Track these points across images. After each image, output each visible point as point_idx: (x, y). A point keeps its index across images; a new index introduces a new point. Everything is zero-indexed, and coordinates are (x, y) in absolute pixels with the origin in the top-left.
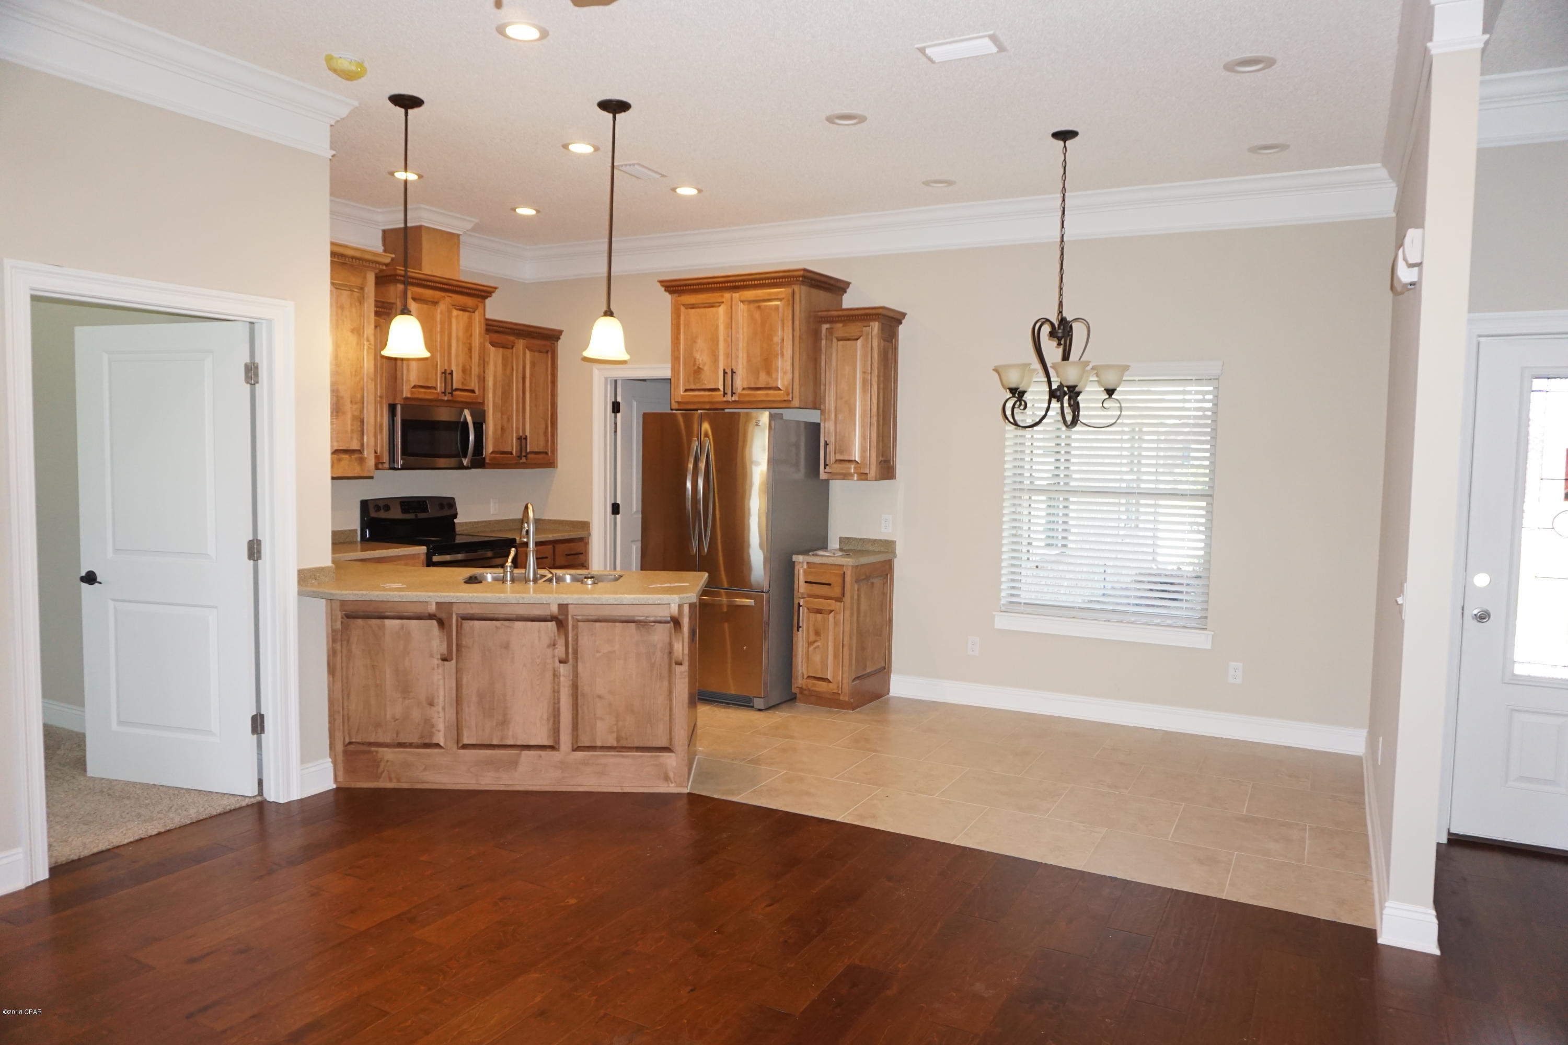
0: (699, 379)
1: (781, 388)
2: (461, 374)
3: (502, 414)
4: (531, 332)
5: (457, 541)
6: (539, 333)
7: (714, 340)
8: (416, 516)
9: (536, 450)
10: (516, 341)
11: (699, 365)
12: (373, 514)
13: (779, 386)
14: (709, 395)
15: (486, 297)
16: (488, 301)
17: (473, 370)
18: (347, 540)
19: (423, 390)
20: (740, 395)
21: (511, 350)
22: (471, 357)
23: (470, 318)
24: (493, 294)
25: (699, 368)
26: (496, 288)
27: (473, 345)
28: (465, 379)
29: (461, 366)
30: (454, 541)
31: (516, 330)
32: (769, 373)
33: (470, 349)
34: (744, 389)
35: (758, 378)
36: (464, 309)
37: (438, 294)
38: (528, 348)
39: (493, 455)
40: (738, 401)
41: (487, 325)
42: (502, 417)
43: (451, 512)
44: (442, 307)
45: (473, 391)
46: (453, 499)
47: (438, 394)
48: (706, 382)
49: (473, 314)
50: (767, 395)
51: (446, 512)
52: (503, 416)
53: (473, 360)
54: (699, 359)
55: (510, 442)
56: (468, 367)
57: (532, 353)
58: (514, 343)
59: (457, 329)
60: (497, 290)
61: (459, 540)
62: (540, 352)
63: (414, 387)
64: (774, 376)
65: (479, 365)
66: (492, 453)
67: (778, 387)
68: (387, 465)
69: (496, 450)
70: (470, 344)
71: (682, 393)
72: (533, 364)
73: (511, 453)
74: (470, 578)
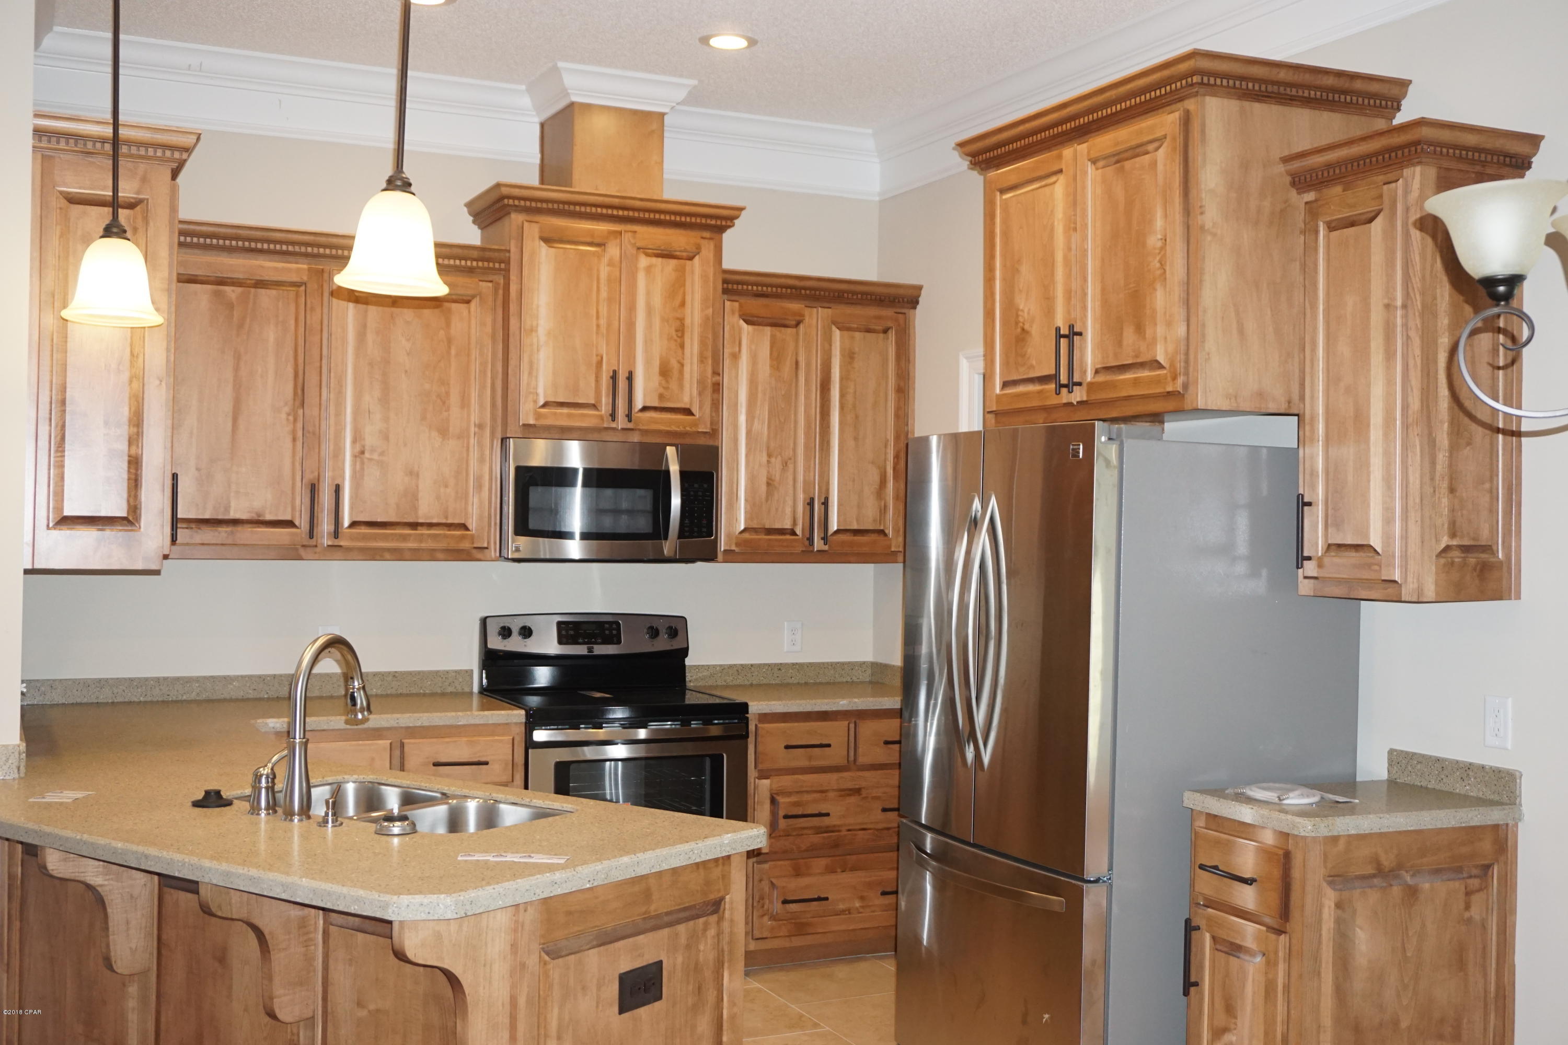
0: (1023, 356)
1: (1162, 362)
2: (656, 379)
3: (769, 456)
4: (844, 292)
5: (687, 702)
6: (863, 293)
7: (1048, 263)
8: (590, 650)
9: (855, 527)
10: (807, 312)
11: (1024, 324)
12: (496, 643)
13: (1161, 358)
14: (1040, 392)
15: (722, 229)
16: (727, 236)
17: (687, 369)
18: (450, 689)
19: (565, 411)
20: (1091, 385)
21: (794, 330)
22: (682, 346)
23: (681, 271)
24: (736, 221)
25: (1023, 329)
26: (741, 209)
27: (688, 321)
28: (666, 388)
29: (657, 363)
30: (684, 701)
31: (805, 289)
32: (1139, 329)
33: (681, 330)
34: (1097, 372)
35: (1120, 343)
36: (667, 255)
37: (602, 227)
38: (834, 323)
39: (746, 536)
40: (1086, 401)
41: (725, 281)
42: (769, 462)
43: (676, 645)
44: (613, 251)
45: (688, 412)
46: (683, 619)
47: (601, 417)
48: (1034, 363)
49: (688, 262)
50: (1136, 381)
51: (662, 644)
52: (773, 460)
53: (687, 351)
54: (1023, 311)
55: (788, 510)
56: (674, 363)
57: (845, 333)
58: (803, 316)
59: (648, 293)
60: (743, 213)
61: (691, 699)
62: (868, 331)
63: (546, 405)
64: (1149, 332)
65: (702, 359)
66: (745, 530)
67: (1157, 361)
68: (493, 552)
69: (755, 525)
70: (681, 320)
71: (998, 391)
72: (849, 357)
73: (793, 533)
74: (207, 793)
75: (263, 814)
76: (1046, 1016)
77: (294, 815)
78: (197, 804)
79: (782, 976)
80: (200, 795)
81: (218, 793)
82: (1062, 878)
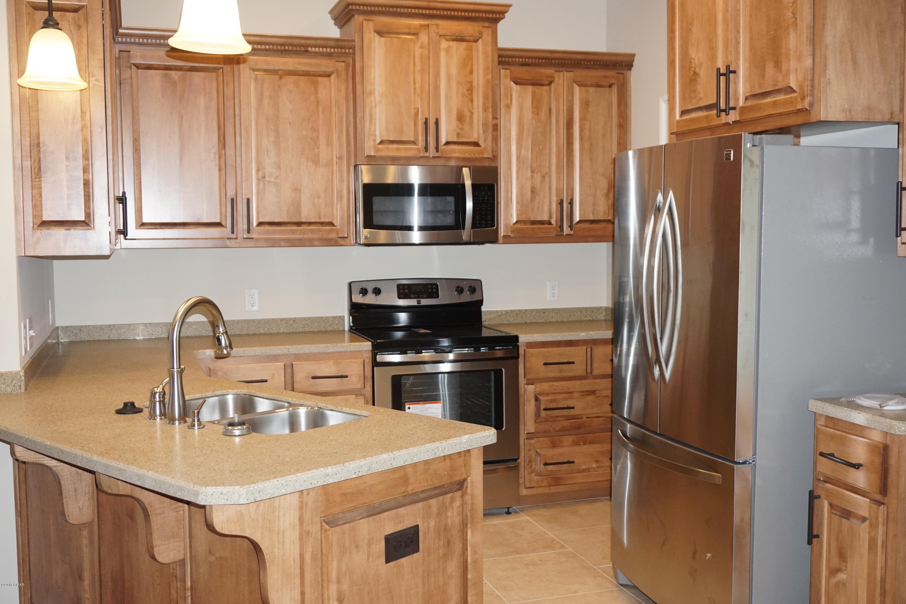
0: (695, 91)
1: (794, 88)
2: (455, 123)
3: (533, 172)
4: (581, 60)
5: (484, 335)
6: (594, 61)
7: (713, 22)
8: (419, 302)
9: (591, 218)
10: (556, 75)
11: (695, 69)
12: (358, 299)
13: (793, 85)
14: (706, 117)
15: (496, 21)
16: (501, 25)
17: (475, 116)
18: (330, 329)
19: (395, 146)
20: (742, 108)
21: (548, 87)
22: (472, 100)
23: (470, 50)
24: (506, 15)
25: (695, 72)
26: (509, 6)
27: (475, 84)
28: (462, 129)
29: (455, 113)
30: (481, 334)
31: (555, 59)
32: (777, 65)
33: (470, 90)
34: (747, 99)
35: (763, 76)
36: (460, 39)
37: (417, 22)
38: (575, 82)
39: (518, 226)
40: (739, 121)
41: (500, 56)
42: (532, 176)
43: (475, 298)
44: (424, 38)
45: (476, 144)
46: (479, 282)
47: (419, 150)
48: (702, 95)
49: (474, 44)
50: (775, 104)
51: (466, 297)
52: (535, 175)
53: (475, 104)
54: (694, 59)
55: (546, 208)
56: (467, 113)
57: (583, 88)
58: (553, 77)
59: (448, 66)
60: (511, 8)
61: (485, 333)
62: (598, 86)
63: (381, 142)
64: (784, 67)
65: (485, 109)
66: (517, 222)
67: (790, 87)
68: (353, 241)
69: (523, 218)
70: (471, 83)
71: (678, 118)
72: (586, 104)
73: (550, 223)
74: (126, 404)
75: (158, 419)
76: (709, 555)
77: (176, 420)
78: (119, 412)
79: (544, 512)
80: (121, 406)
81: (133, 404)
82: (719, 460)
